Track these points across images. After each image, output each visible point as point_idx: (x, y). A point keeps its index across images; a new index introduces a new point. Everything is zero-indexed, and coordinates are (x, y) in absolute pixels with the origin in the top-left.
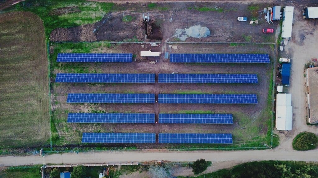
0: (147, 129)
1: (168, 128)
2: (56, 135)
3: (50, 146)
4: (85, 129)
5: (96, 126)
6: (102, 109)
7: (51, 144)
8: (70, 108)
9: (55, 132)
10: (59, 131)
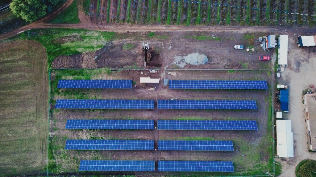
0: (146, 156)
1: (167, 155)
2: (53, 162)
3: (46, 174)
4: (83, 156)
5: (94, 153)
6: (101, 136)
7: (48, 172)
8: (69, 134)
9: (52, 159)
10: (56, 158)
